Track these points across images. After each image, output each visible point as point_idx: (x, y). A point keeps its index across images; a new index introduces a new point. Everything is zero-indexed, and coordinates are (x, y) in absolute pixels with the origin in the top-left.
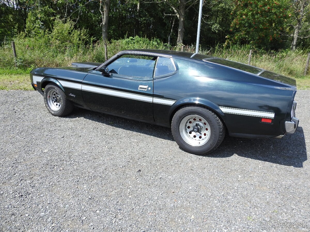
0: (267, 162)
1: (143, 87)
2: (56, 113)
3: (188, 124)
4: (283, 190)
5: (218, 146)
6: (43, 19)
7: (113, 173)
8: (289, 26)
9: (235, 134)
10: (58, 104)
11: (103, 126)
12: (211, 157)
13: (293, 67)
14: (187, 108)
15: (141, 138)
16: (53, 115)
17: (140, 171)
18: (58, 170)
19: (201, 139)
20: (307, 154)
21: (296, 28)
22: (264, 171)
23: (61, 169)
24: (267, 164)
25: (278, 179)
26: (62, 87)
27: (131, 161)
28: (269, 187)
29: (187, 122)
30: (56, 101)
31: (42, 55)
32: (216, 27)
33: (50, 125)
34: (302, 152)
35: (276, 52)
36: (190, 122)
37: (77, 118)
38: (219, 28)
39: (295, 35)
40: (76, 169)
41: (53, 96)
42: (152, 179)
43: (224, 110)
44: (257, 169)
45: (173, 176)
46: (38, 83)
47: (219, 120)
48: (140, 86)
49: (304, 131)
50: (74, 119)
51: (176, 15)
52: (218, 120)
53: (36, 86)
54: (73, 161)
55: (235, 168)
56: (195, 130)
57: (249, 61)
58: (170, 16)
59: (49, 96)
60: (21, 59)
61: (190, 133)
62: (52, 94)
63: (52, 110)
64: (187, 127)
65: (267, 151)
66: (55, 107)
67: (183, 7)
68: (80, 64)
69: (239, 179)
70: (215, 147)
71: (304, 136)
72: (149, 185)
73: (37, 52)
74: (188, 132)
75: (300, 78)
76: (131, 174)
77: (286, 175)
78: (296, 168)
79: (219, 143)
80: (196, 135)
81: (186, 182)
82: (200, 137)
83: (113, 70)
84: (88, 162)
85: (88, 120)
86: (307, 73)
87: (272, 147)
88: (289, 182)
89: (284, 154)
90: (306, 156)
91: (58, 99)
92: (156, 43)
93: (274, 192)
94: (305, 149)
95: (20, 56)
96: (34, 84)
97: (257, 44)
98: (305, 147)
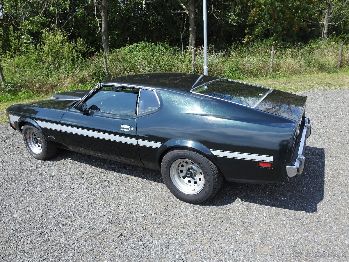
0: (275, 208)
1: (125, 128)
2: (38, 156)
3: (181, 168)
4: (288, 250)
5: (215, 194)
6: (35, 31)
7: (89, 243)
8: (318, 11)
9: (233, 179)
10: (40, 145)
11: (91, 169)
12: (209, 206)
13: (323, 60)
14: (175, 151)
15: (132, 184)
16: (36, 158)
17: (121, 235)
18: (25, 244)
19: (197, 185)
20: (325, 190)
21: (326, 13)
22: (269, 221)
23: (29, 242)
24: (275, 210)
25: (284, 233)
26: (39, 128)
27: (114, 220)
28: (271, 247)
29: (179, 166)
30: (37, 143)
31: (34, 75)
32: (234, 20)
33: (29, 174)
34: (319, 187)
35: (304, 44)
36: (182, 166)
37: (63, 160)
38: (237, 21)
39: (325, 21)
40: (46, 240)
41: (34, 137)
42: (134, 246)
43: (216, 153)
44: (261, 219)
45: (159, 240)
46: (15, 122)
47: (213, 164)
48: (123, 126)
49: (326, 155)
50: (59, 162)
51: (185, 11)
52: (211, 165)
53: (13, 126)
54: (45, 228)
55: (235, 220)
56: (188, 175)
57: (272, 59)
58: (178, 13)
59: (28, 137)
60: (10, 83)
61: (184, 178)
62: (32, 135)
63: (34, 154)
64: (179, 171)
65: (277, 190)
66: (37, 149)
67: (192, 2)
68: (62, 96)
69: (237, 238)
70: (211, 196)
71: (324, 163)
72: (129, 257)
73: (28, 73)
74: (182, 177)
75: (333, 73)
76: (110, 242)
77: (294, 226)
78: (309, 213)
79: (215, 191)
80: (191, 180)
81: (174, 247)
82: (195, 183)
83: (93, 105)
84: (63, 227)
85: (75, 162)
86: (341, 66)
87: (283, 183)
88: (297, 237)
89: (297, 193)
90: (323, 194)
91: (39, 140)
92: (164, 48)
93: (276, 255)
94: (323, 183)
95: (8, 79)
96: (12, 124)
97: (281, 37)
98: (324, 180)
